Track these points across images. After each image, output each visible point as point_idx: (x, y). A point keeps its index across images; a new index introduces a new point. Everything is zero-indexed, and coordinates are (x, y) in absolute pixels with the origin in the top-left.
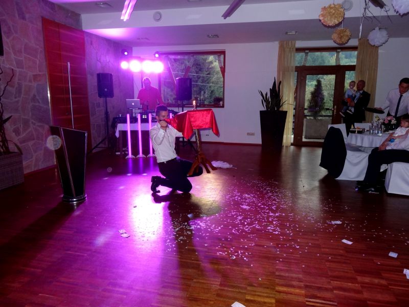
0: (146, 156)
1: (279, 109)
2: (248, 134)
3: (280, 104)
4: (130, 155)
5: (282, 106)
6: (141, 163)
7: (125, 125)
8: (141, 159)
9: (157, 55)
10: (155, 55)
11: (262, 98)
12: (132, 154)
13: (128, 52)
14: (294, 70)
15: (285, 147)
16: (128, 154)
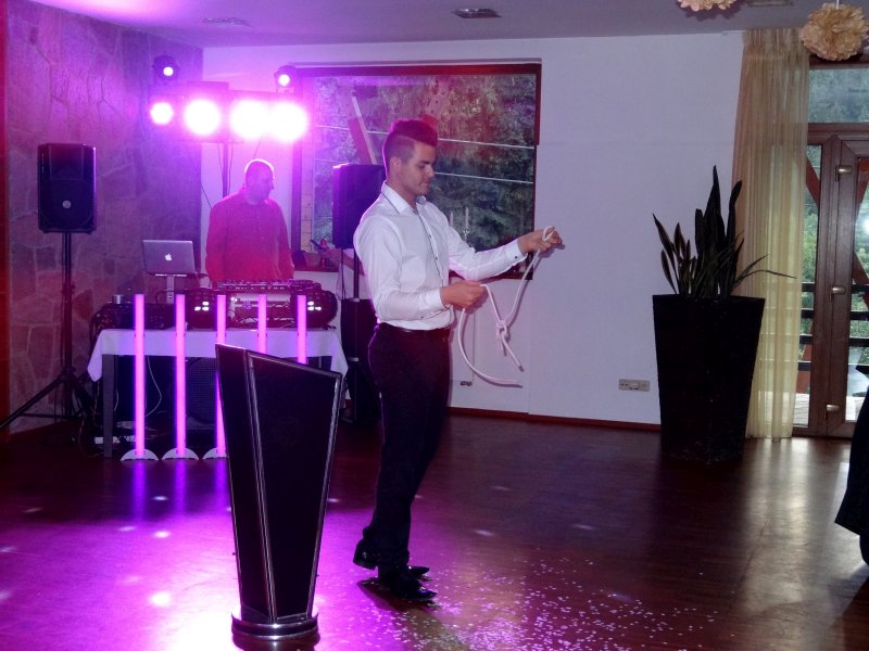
0: (201, 454)
1: (730, 288)
2: (624, 385)
3: (734, 269)
4: (140, 451)
5: (741, 278)
6: (181, 482)
7: (127, 334)
8: (181, 463)
9: (285, 80)
10: (277, 75)
11: (661, 247)
12: (148, 445)
13: (176, 69)
14: (804, 136)
15: (768, 443)
16: (131, 446)
